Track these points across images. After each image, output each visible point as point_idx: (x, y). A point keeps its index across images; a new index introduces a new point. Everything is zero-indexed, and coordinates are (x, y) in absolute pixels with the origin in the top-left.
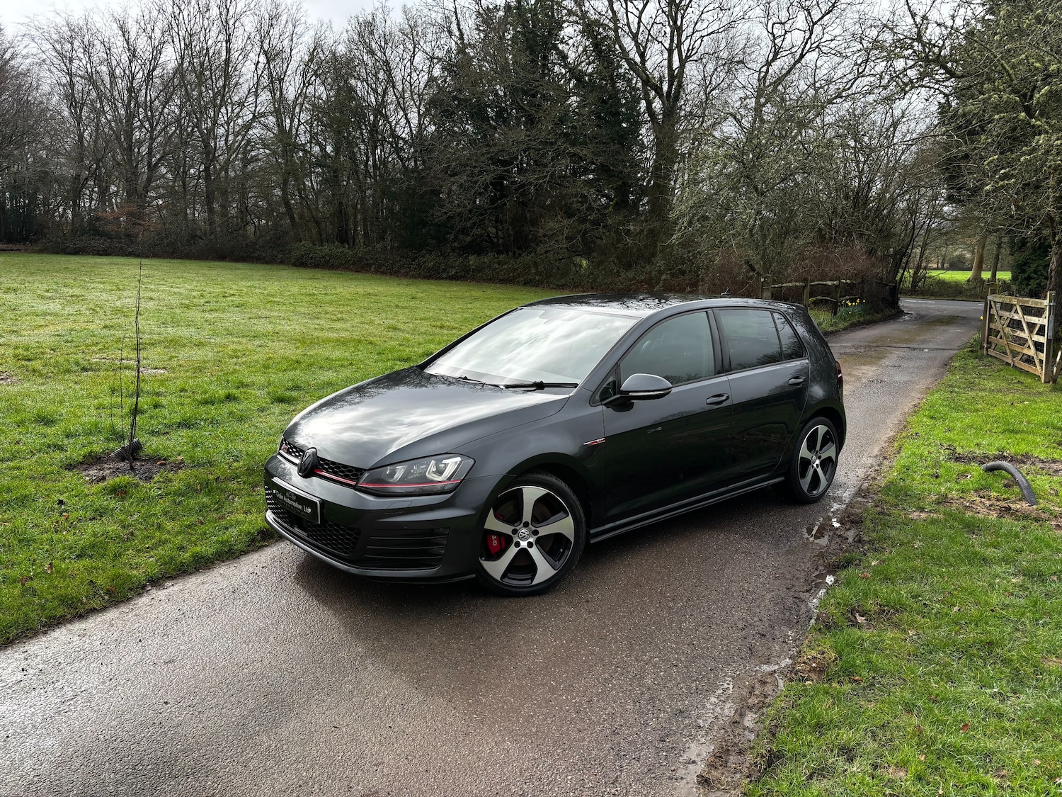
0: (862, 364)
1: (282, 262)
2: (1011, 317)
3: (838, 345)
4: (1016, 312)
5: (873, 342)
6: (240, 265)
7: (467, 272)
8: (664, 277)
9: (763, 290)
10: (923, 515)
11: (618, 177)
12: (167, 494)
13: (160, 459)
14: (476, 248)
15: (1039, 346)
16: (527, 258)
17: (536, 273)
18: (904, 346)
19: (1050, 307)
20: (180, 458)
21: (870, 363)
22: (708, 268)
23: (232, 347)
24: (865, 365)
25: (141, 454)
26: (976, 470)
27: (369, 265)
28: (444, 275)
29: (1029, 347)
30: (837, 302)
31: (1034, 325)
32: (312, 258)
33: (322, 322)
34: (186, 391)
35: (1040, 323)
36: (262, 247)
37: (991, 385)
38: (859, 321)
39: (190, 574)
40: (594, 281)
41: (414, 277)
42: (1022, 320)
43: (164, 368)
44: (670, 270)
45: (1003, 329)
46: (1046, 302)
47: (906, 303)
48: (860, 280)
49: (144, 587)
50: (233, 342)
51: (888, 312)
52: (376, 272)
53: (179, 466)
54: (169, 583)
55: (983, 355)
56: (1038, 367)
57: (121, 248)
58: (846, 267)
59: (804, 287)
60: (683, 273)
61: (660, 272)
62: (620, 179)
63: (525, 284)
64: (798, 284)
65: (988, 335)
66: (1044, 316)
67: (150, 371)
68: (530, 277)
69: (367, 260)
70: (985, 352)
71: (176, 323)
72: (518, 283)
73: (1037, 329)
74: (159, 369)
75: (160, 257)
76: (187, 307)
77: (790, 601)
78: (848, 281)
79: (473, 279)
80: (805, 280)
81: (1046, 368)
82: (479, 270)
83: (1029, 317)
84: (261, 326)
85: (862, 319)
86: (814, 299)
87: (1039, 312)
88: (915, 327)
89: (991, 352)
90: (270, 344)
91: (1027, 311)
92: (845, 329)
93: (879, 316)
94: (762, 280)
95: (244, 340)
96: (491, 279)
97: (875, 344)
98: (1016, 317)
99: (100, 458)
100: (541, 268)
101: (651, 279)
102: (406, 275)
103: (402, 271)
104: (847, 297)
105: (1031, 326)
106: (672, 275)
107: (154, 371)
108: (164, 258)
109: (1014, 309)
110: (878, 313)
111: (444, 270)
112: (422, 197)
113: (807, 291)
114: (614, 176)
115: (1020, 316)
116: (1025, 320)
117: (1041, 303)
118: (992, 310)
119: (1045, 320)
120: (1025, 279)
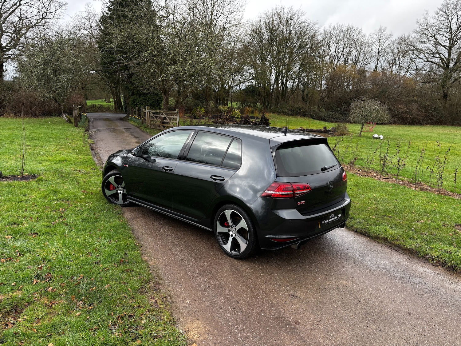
2: (160, 116)
4: (162, 114)
19: (178, 113)
29: (170, 124)
35: (174, 117)
45: (157, 120)
46: (176, 112)
65: (150, 122)
70: (150, 127)
73: (172, 119)
83: (169, 116)
87: (173, 115)
89: (152, 127)
91: (168, 114)
94: (73, 106)
98: (163, 116)
105: (170, 119)
109: (161, 114)
115: (165, 116)
116: (167, 117)
117: (174, 112)
118: (150, 114)
119: (176, 116)
120: (136, 105)
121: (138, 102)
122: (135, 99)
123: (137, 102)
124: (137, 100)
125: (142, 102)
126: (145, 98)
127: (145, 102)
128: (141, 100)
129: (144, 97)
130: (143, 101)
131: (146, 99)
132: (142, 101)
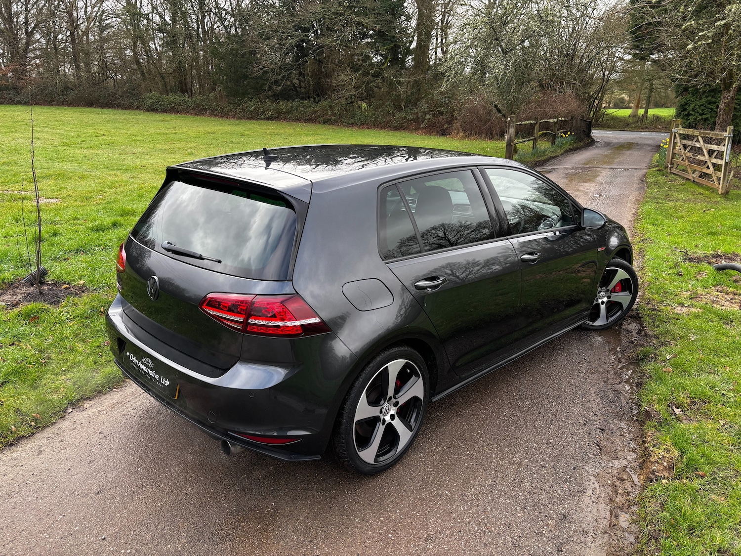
0: (584, 182)
1: (138, 108)
2: (692, 145)
3: (562, 167)
4: (698, 141)
5: (584, 164)
6: (106, 110)
7: (280, 114)
8: (428, 117)
9: (509, 126)
10: (685, 310)
11: (390, 40)
12: (75, 317)
13: (64, 283)
14: (287, 95)
15: (717, 167)
16: (324, 103)
17: (333, 114)
18: (608, 167)
19: (729, 137)
20: (82, 282)
21: (590, 181)
22: (460, 110)
23: (110, 178)
24: (586, 182)
25: (48, 279)
26: (708, 270)
27: (205, 110)
28: (263, 117)
29: (708, 167)
30: (555, 135)
31: (714, 151)
32: (161, 105)
33: (177, 156)
34: (78, 219)
35: (719, 149)
36: (121, 96)
37: (681, 196)
38: (570, 148)
39: (105, 394)
40: (376, 120)
41: (240, 118)
42: (703, 147)
43: (56, 198)
44: (432, 111)
45: (685, 154)
46: (726, 134)
47: (596, 133)
48: (570, 118)
49: (65, 411)
50: (110, 175)
51: (587, 141)
52: (211, 115)
53: (82, 289)
54: (87, 405)
55: (667, 173)
56: (716, 182)
57: (11, 98)
58: (561, 109)
59: (535, 124)
60: (441, 113)
61: (425, 113)
62: (392, 42)
63: (324, 123)
64: (532, 122)
65: (672, 158)
66: (723, 144)
67: (45, 200)
68: (328, 117)
69: (203, 106)
70: (669, 171)
71: (61, 160)
72: (319, 122)
73: (715, 154)
74: (52, 198)
75: (41, 105)
76: (68, 145)
77: (611, 394)
78: (563, 119)
79: (285, 119)
80: (536, 119)
81: (723, 183)
82: (288, 112)
83: (709, 145)
84: (130, 161)
85: (571, 147)
86: (541, 132)
87: (719, 142)
88: (609, 152)
89: (674, 171)
90: (140, 176)
91: (708, 141)
92: (562, 155)
93: (582, 144)
94: (509, 119)
95: (118, 173)
96: (298, 119)
97: (587, 166)
98: (697, 145)
99: (12, 284)
100: (335, 110)
101: (418, 118)
102: (233, 117)
103: (230, 114)
104: (562, 131)
105: (711, 152)
106: (434, 115)
107: (48, 200)
108: (44, 105)
109: (696, 139)
110: (580, 142)
111: (263, 113)
112: (243, 56)
113: (537, 127)
114: (388, 40)
115: (701, 144)
116: (706, 147)
117: (721, 135)
118: (676, 139)
119: (723, 147)
120: (686, 115)
121: (693, 110)
122: (686, 104)
123: (691, 108)
124: (692, 106)
125: (703, 110)
126: (714, 100)
127: (711, 109)
128: (702, 105)
129: (710, 98)
130: (706, 107)
131: (715, 103)
132: (702, 108)
